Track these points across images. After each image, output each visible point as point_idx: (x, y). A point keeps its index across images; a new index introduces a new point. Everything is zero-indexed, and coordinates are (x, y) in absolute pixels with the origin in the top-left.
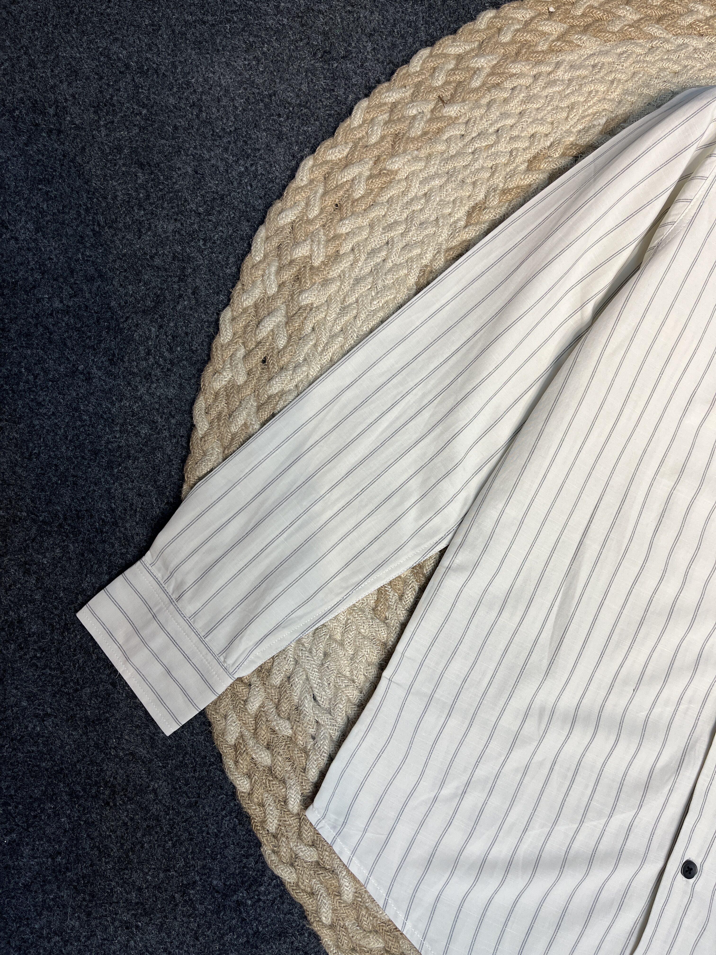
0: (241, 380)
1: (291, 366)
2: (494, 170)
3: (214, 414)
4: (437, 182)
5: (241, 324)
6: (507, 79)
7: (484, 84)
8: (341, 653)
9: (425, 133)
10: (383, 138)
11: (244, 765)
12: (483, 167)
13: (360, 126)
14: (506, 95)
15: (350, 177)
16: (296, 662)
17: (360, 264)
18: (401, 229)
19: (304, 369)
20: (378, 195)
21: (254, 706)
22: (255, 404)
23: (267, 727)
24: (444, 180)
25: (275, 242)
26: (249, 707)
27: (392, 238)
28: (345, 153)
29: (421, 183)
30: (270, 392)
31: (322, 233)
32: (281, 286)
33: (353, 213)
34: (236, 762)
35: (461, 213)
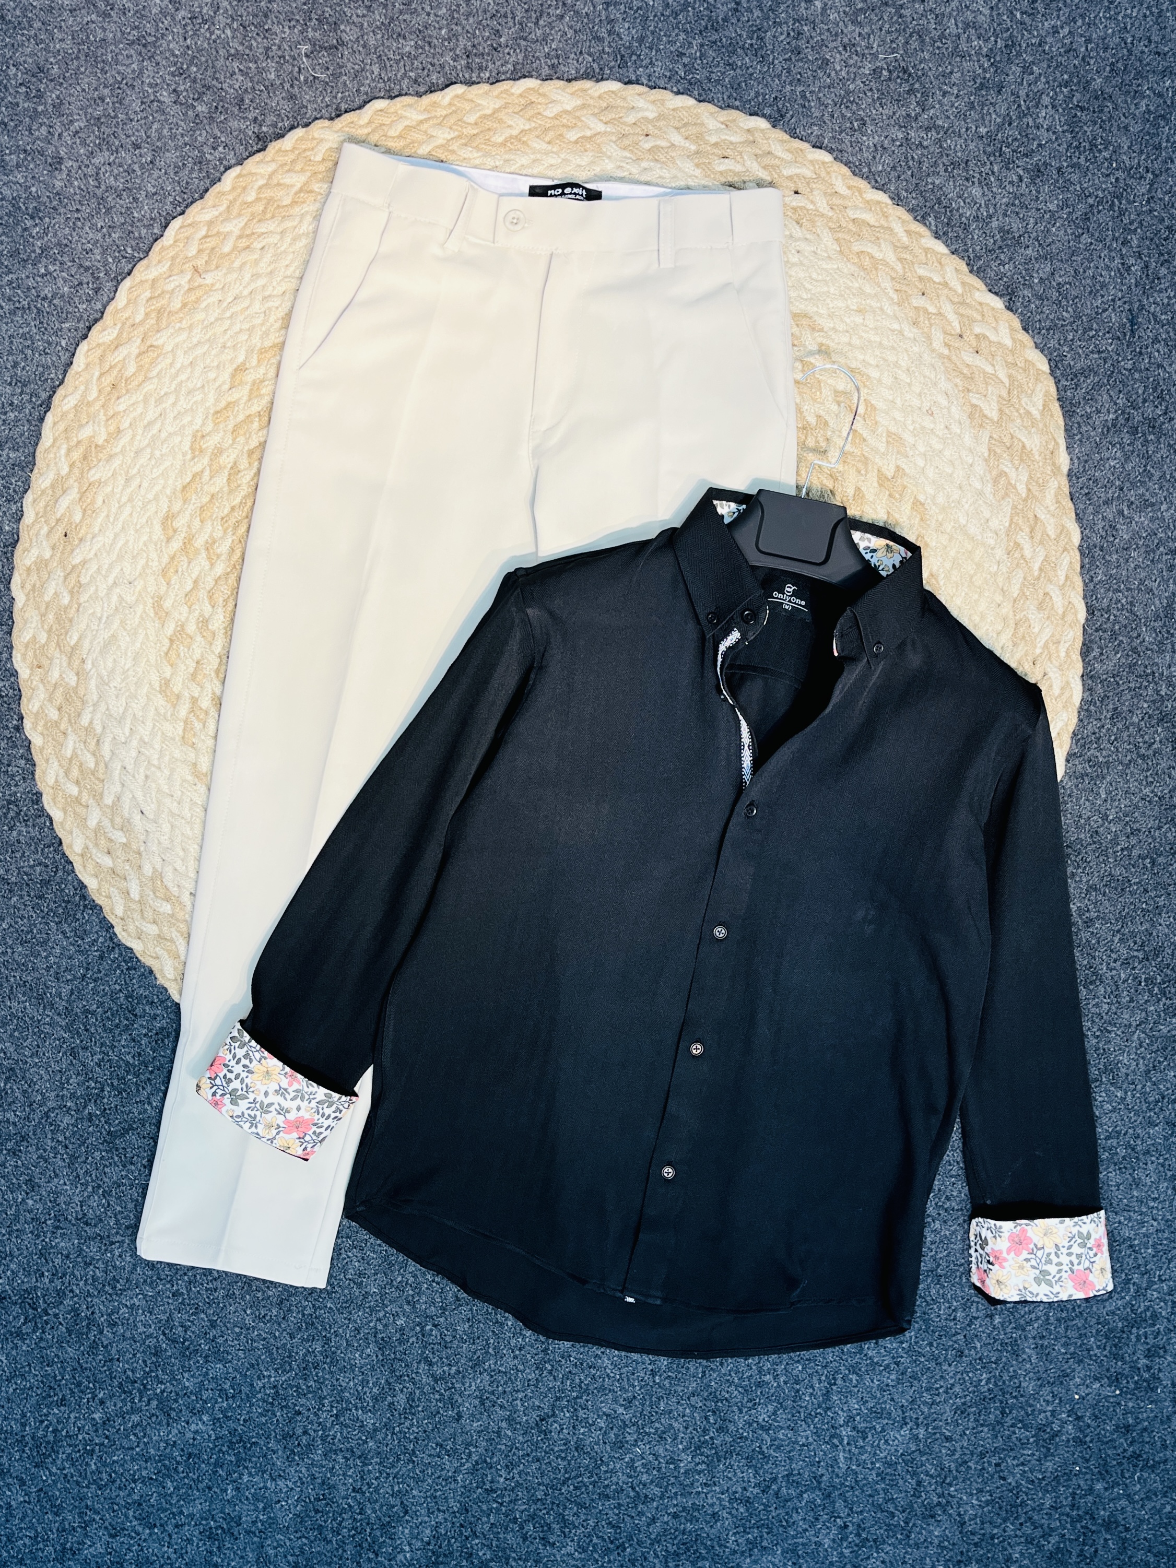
0: (47, 554)
1: (90, 536)
2: (251, 330)
3: (28, 587)
4: (199, 351)
5: (42, 504)
6: (255, 239)
7: (235, 248)
8: (159, 774)
9: (184, 305)
10: (147, 315)
11: (90, 867)
12: (241, 330)
13: (126, 306)
14: (256, 256)
15: (120, 358)
16: (123, 785)
17: (138, 438)
18: (172, 399)
19: (100, 539)
20: (149, 370)
21: (92, 823)
22: (62, 574)
23: (105, 837)
24: (207, 347)
25: (61, 427)
26: (89, 823)
27: (165, 409)
28: (115, 335)
29: (185, 352)
30: (73, 563)
31: (102, 413)
32: (72, 466)
33: (127, 391)
34: (84, 867)
35: (226, 376)
